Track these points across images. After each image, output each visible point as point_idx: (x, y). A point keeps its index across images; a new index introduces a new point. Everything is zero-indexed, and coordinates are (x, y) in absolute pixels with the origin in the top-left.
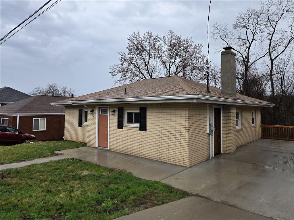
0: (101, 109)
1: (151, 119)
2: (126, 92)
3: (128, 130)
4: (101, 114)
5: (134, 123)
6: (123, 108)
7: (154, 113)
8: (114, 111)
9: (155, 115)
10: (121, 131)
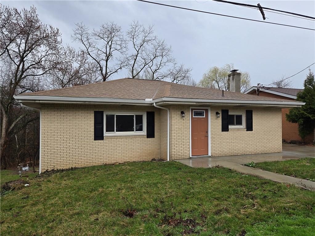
0: (193, 111)
1: (257, 120)
2: (223, 94)
3: (234, 132)
4: (193, 117)
5: (236, 124)
6: (228, 110)
7: (259, 115)
8: (217, 113)
9: (259, 117)
10: (226, 133)
